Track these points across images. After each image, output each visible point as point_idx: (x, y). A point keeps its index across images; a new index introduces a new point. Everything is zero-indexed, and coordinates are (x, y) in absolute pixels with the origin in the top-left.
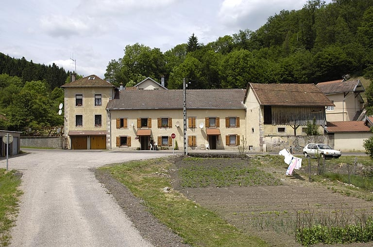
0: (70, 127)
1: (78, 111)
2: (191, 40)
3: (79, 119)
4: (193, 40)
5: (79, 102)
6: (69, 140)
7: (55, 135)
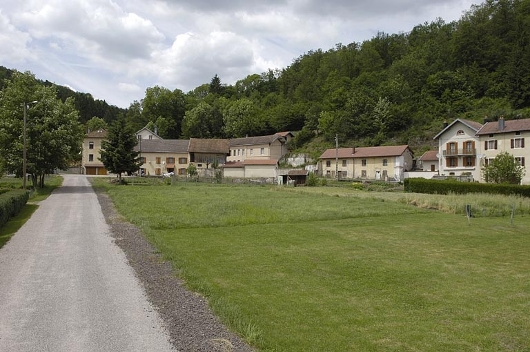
0: (86, 162)
1: (91, 152)
2: (213, 80)
3: (91, 156)
4: (216, 80)
5: (91, 147)
6: (85, 169)
7: (77, 167)
